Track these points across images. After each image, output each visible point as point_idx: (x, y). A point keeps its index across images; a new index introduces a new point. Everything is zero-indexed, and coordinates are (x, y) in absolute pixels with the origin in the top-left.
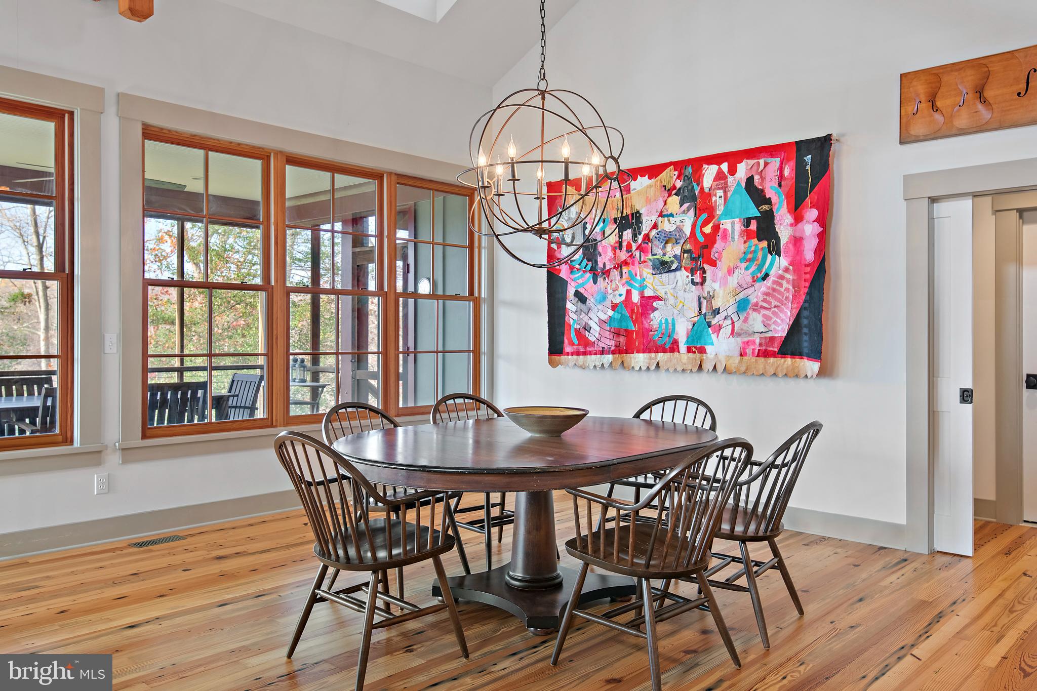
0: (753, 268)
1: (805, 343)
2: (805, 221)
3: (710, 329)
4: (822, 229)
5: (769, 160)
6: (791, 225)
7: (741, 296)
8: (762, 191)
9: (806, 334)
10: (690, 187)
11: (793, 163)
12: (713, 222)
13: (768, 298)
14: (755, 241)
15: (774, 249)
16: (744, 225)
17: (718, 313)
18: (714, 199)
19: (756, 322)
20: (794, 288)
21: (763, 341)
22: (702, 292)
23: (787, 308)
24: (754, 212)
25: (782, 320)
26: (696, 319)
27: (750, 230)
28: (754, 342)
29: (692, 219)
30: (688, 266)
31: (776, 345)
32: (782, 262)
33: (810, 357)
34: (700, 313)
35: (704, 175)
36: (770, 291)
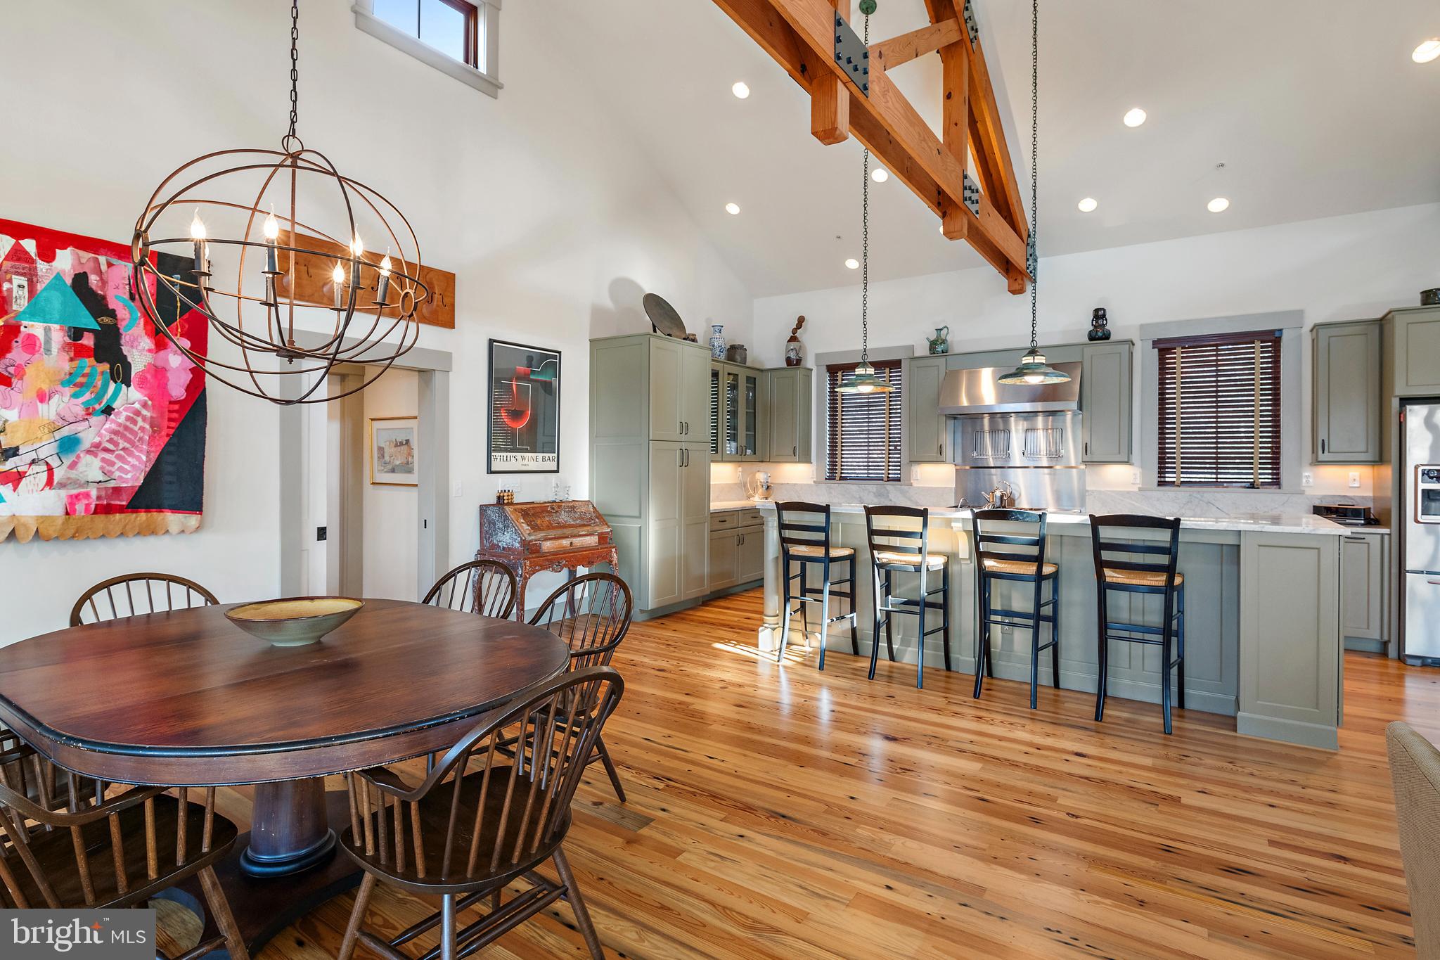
1: (169, 493)
2: (169, 350)
4: (194, 365)
5: (114, 261)
6: (150, 351)
7: (65, 432)
8: (104, 298)
9: (170, 483)
11: (152, 277)
13: (115, 438)
14: (89, 361)
15: (121, 373)
16: (69, 336)
17: (16, 455)
18: (5, 286)
19: (91, 469)
20: (152, 427)
21: (103, 494)
23: (141, 451)
24: (87, 320)
25: (133, 466)
27: (81, 344)
28: (87, 495)
31: (125, 497)
32: (135, 393)
33: (178, 509)
36: (121, 429)
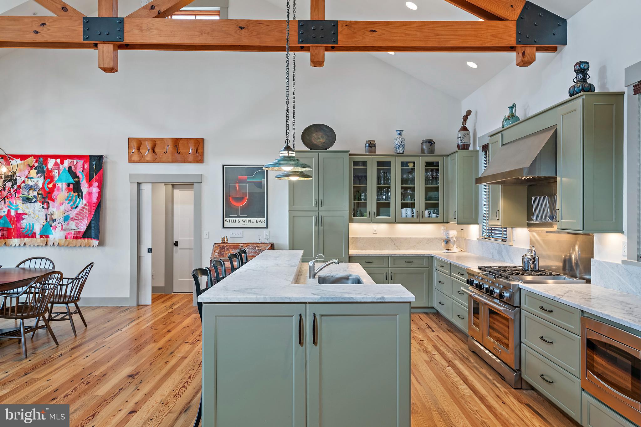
0: (71, 203)
1: (93, 233)
2: (93, 186)
3: (51, 228)
4: (100, 190)
5: (78, 161)
6: (88, 188)
7: (66, 214)
8: (75, 173)
9: (93, 230)
10: (42, 167)
11: (88, 163)
12: (53, 183)
13: (78, 216)
14: (72, 192)
15: (80, 196)
16: (67, 186)
17: (55, 221)
18: (53, 173)
19: (73, 225)
20: (88, 212)
21: (76, 233)
22: (47, 212)
23: (86, 220)
24: (71, 180)
25: (84, 224)
26: (45, 223)
27: (70, 188)
28: (71, 233)
29: (43, 181)
30: (41, 200)
31: (81, 234)
32: (84, 202)
33: (94, 239)
34: (47, 221)
35: (48, 163)
36: (78, 213)
